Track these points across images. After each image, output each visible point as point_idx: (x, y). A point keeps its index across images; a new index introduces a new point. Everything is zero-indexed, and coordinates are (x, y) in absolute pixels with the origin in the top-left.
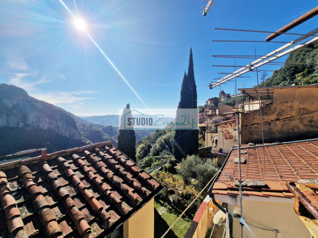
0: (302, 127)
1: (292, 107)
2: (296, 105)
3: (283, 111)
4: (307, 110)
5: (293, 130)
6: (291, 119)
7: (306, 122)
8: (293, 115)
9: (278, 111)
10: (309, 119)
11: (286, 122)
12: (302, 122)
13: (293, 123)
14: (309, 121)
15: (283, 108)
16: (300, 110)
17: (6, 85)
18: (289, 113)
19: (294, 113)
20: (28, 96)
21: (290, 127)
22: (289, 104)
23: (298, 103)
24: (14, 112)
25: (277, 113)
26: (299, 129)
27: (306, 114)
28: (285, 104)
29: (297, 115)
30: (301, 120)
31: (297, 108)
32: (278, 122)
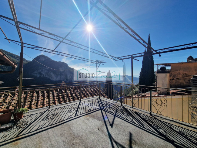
0: (185, 83)
1: (179, 73)
2: (182, 72)
3: (175, 75)
4: (187, 74)
5: (181, 85)
6: (179, 79)
7: (187, 81)
8: (180, 77)
9: (173, 75)
10: (188, 79)
11: (177, 80)
12: (185, 81)
13: (180, 81)
14: (188, 80)
15: (175, 73)
16: (184, 75)
17: (61, 62)
18: (178, 76)
19: (181, 76)
20: (68, 67)
21: (179, 83)
22: (178, 72)
23: (182, 71)
24: (63, 74)
25: (172, 76)
26: (183, 84)
27: (187, 77)
28: (176, 72)
29: (182, 77)
30: (184, 80)
31: (182, 73)
32: (173, 81)
